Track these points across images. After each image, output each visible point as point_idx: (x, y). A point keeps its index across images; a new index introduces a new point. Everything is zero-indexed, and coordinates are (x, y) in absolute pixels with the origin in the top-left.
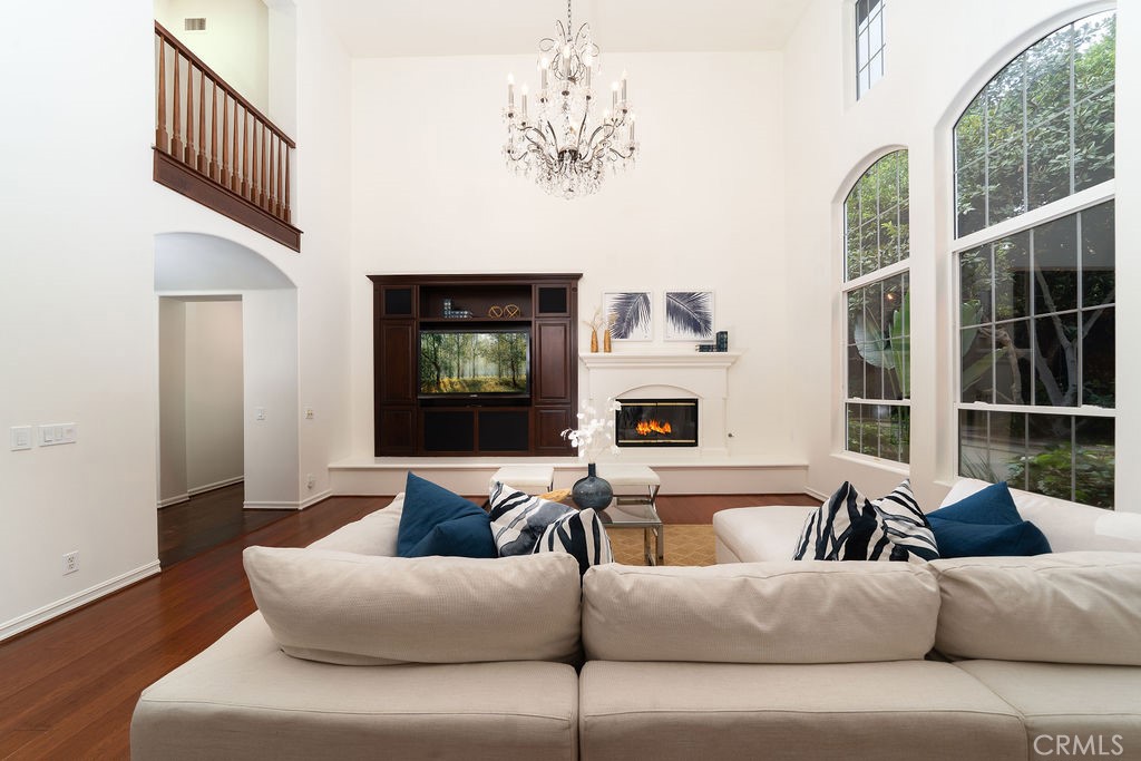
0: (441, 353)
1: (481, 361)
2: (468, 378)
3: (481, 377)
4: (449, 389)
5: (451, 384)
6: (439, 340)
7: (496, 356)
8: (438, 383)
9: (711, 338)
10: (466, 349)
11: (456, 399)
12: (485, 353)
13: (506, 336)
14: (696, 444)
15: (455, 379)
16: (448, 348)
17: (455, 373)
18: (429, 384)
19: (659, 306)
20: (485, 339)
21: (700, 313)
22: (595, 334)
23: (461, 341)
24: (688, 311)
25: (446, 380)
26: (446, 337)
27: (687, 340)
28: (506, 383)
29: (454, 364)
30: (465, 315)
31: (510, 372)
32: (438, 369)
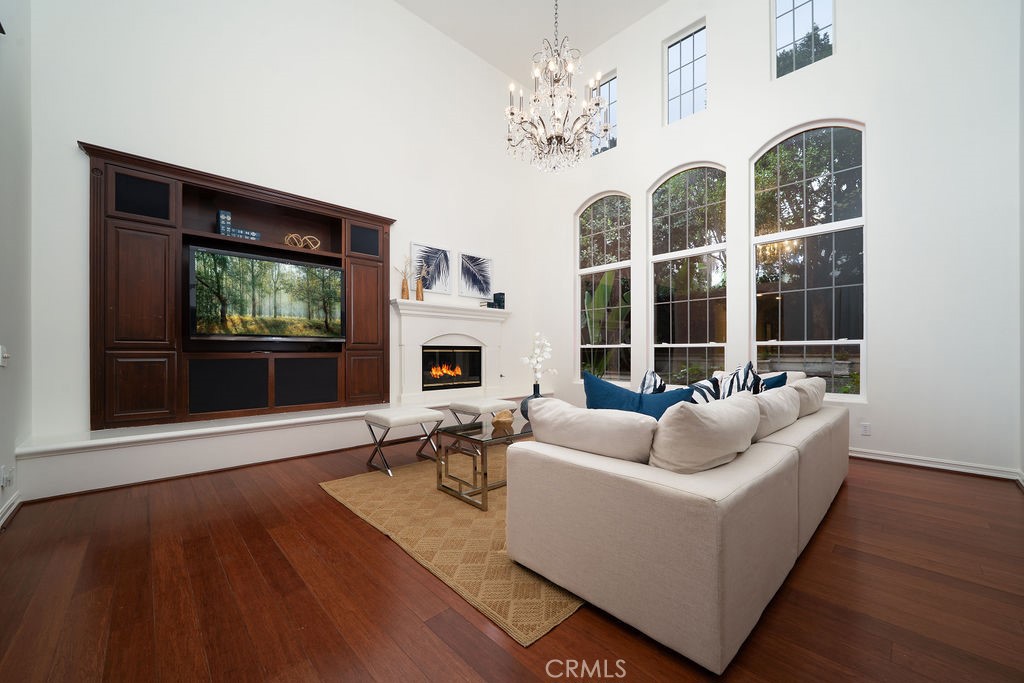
0: (227, 282)
1: (285, 298)
2: (267, 316)
3: (285, 317)
4: (240, 329)
5: (244, 323)
6: (223, 263)
7: (306, 293)
8: (224, 320)
9: (490, 297)
10: (264, 280)
11: (248, 344)
12: (289, 288)
13: (317, 271)
14: (479, 385)
15: (248, 317)
16: (238, 276)
17: (249, 309)
18: (209, 321)
19: (455, 265)
20: (290, 271)
21: (484, 276)
22: (404, 283)
23: (256, 268)
24: (475, 273)
25: (235, 317)
26: (234, 261)
27: (472, 299)
28: (317, 327)
29: (247, 297)
30: (252, 237)
31: (322, 313)
32: (223, 303)
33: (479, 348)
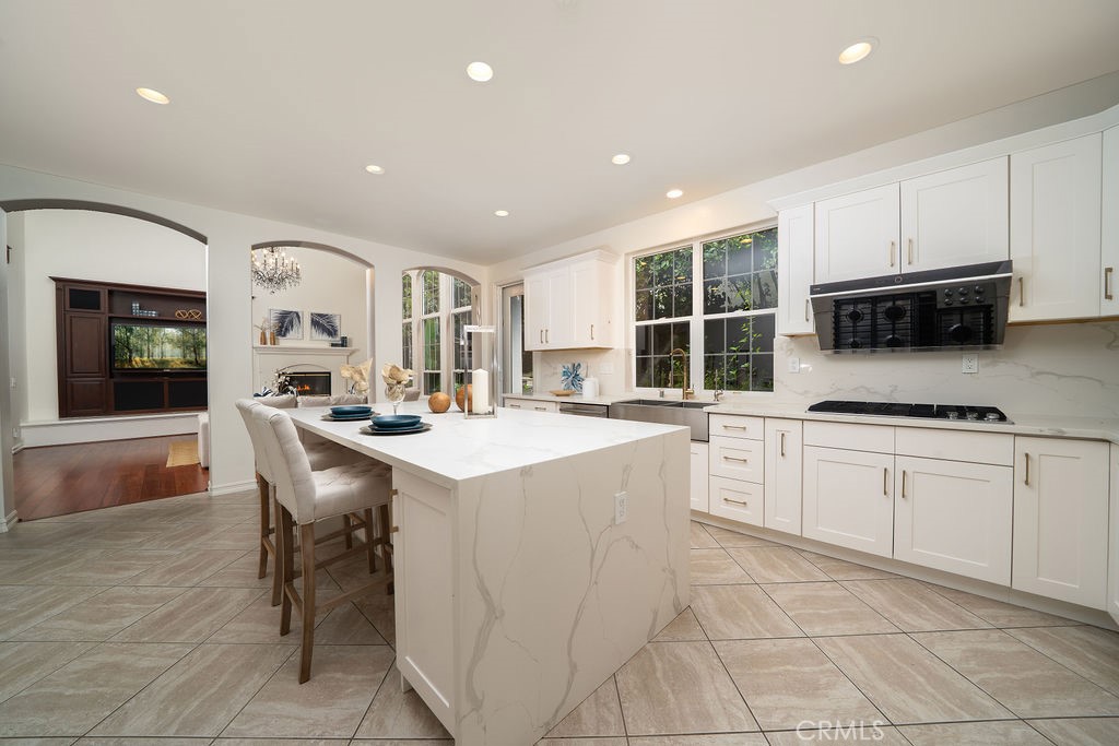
0: (133, 340)
1: (168, 347)
2: (157, 358)
3: (168, 358)
4: (140, 365)
5: (143, 362)
6: (131, 331)
7: (182, 344)
8: (130, 361)
9: (337, 340)
10: (155, 338)
11: (145, 372)
12: (171, 341)
13: (189, 330)
14: (330, 394)
15: (145, 359)
16: (140, 337)
17: (146, 354)
18: (122, 361)
19: (307, 321)
20: (172, 332)
21: (332, 326)
22: (264, 334)
23: (150, 332)
24: (323, 324)
25: (138, 359)
26: (137, 329)
27: (323, 341)
28: (191, 363)
29: (145, 348)
30: (154, 314)
31: (193, 354)
32: (131, 351)
33: (330, 373)
